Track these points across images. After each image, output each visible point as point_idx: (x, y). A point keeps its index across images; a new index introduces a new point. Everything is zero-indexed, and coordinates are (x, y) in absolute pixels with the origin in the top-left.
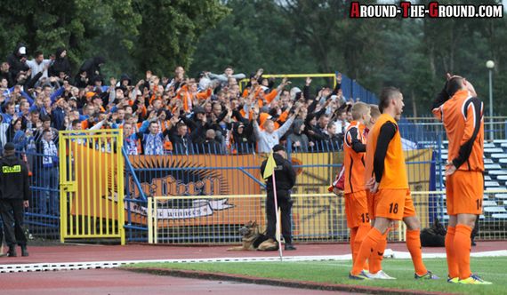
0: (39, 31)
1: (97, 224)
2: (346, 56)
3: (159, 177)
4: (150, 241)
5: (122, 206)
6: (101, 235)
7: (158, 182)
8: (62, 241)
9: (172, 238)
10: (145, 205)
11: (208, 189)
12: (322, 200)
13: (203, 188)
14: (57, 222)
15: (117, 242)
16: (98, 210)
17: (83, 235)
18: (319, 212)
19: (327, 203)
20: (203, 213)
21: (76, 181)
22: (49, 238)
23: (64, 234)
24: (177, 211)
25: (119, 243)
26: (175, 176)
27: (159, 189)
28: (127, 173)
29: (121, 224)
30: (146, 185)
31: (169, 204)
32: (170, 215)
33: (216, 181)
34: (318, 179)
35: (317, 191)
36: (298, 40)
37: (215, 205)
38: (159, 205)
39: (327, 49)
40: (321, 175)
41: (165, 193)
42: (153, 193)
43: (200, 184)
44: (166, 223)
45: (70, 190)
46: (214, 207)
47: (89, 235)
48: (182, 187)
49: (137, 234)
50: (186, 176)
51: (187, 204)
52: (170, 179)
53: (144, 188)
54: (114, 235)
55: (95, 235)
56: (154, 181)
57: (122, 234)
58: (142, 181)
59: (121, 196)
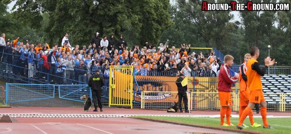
0: (104, 28)
1: (122, 101)
2: (216, 41)
3: (146, 84)
4: (142, 108)
5: (132, 94)
6: (124, 105)
7: (145, 86)
8: (109, 106)
9: (150, 106)
10: (140, 94)
11: (164, 89)
12: (206, 95)
13: (162, 89)
14: (108, 100)
15: (129, 108)
16: (123, 95)
17: (117, 105)
18: (205, 99)
19: (208, 96)
20: (162, 98)
21: (115, 85)
22: (105, 105)
23: (110, 104)
24: (152, 97)
26: (152, 84)
27: (146, 89)
28: (134, 82)
29: (131, 101)
30: (141, 87)
31: (149, 94)
32: (149, 98)
33: (167, 86)
34: (205, 87)
35: (204, 91)
36: (199, 35)
37: (166, 95)
38: (146, 94)
39: (209, 39)
41: (148, 90)
42: (143, 90)
43: (161, 87)
44: (148, 101)
45: (113, 87)
47: (119, 105)
48: (154, 88)
49: (137, 105)
50: (156, 84)
51: (156, 94)
52: (150, 85)
54: (128, 105)
55: (122, 105)
56: (144, 85)
57: (131, 105)
58: (139, 85)
59: (131, 91)
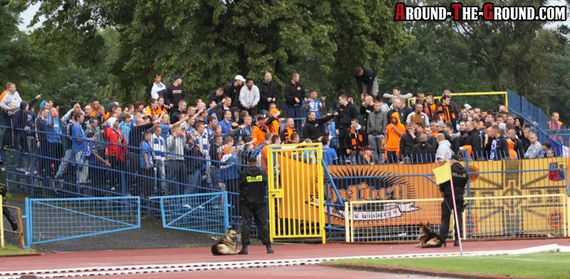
0: (249, 59)
1: (301, 227)
2: (516, 75)
3: (354, 184)
4: (348, 240)
5: (323, 210)
6: (305, 235)
7: (353, 189)
9: (368, 236)
10: (343, 208)
11: (397, 194)
12: (496, 202)
13: (392, 193)
15: (318, 242)
16: (302, 214)
17: (290, 236)
18: (495, 213)
19: (501, 205)
20: (393, 215)
21: (282, 190)
23: (273, 235)
24: (370, 213)
25: (321, 242)
26: (368, 183)
27: (355, 195)
28: (326, 181)
29: (322, 226)
30: (343, 192)
31: (364, 208)
32: (364, 217)
33: (404, 187)
34: (493, 184)
35: (493, 194)
36: (474, 62)
37: (403, 208)
38: (355, 209)
39: (500, 70)
40: (495, 181)
41: (359, 198)
42: (349, 198)
43: (389, 190)
44: (361, 224)
45: (277, 196)
46: (403, 210)
47: (295, 236)
48: (374, 192)
49: (336, 235)
50: (378, 183)
51: (379, 207)
52: (363, 185)
53: (342, 194)
54: (316, 235)
55: (300, 236)
56: (350, 188)
57: (323, 234)
58: (339, 188)
59: (321, 201)
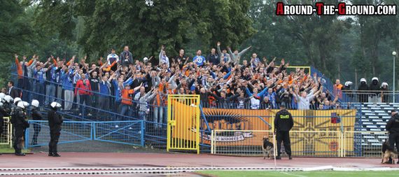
0: (160, 40)
1: (185, 143)
3: (217, 120)
4: (212, 153)
5: (198, 135)
6: (188, 148)
7: (217, 123)
8: (168, 150)
9: (224, 151)
10: (210, 134)
11: (242, 127)
12: (300, 134)
13: (240, 126)
14: (166, 141)
15: (195, 152)
16: (186, 136)
17: (178, 148)
18: (299, 141)
19: (303, 136)
20: (239, 139)
21: (175, 121)
22: (161, 148)
23: (169, 147)
24: (226, 137)
25: (196, 153)
26: (225, 120)
27: (218, 126)
28: (201, 117)
29: (198, 144)
30: (211, 124)
31: (222, 134)
32: (222, 139)
33: (247, 123)
34: (299, 124)
35: (298, 130)
37: (245, 135)
38: (217, 134)
40: (300, 122)
41: (220, 128)
42: (214, 128)
43: (238, 124)
44: (220, 144)
45: (172, 125)
46: (245, 136)
47: (181, 148)
48: (229, 126)
49: (205, 149)
50: (231, 120)
51: (232, 134)
52: (223, 121)
54: (194, 149)
55: (184, 148)
56: (215, 122)
57: (198, 148)
58: (209, 122)
59: (197, 130)
